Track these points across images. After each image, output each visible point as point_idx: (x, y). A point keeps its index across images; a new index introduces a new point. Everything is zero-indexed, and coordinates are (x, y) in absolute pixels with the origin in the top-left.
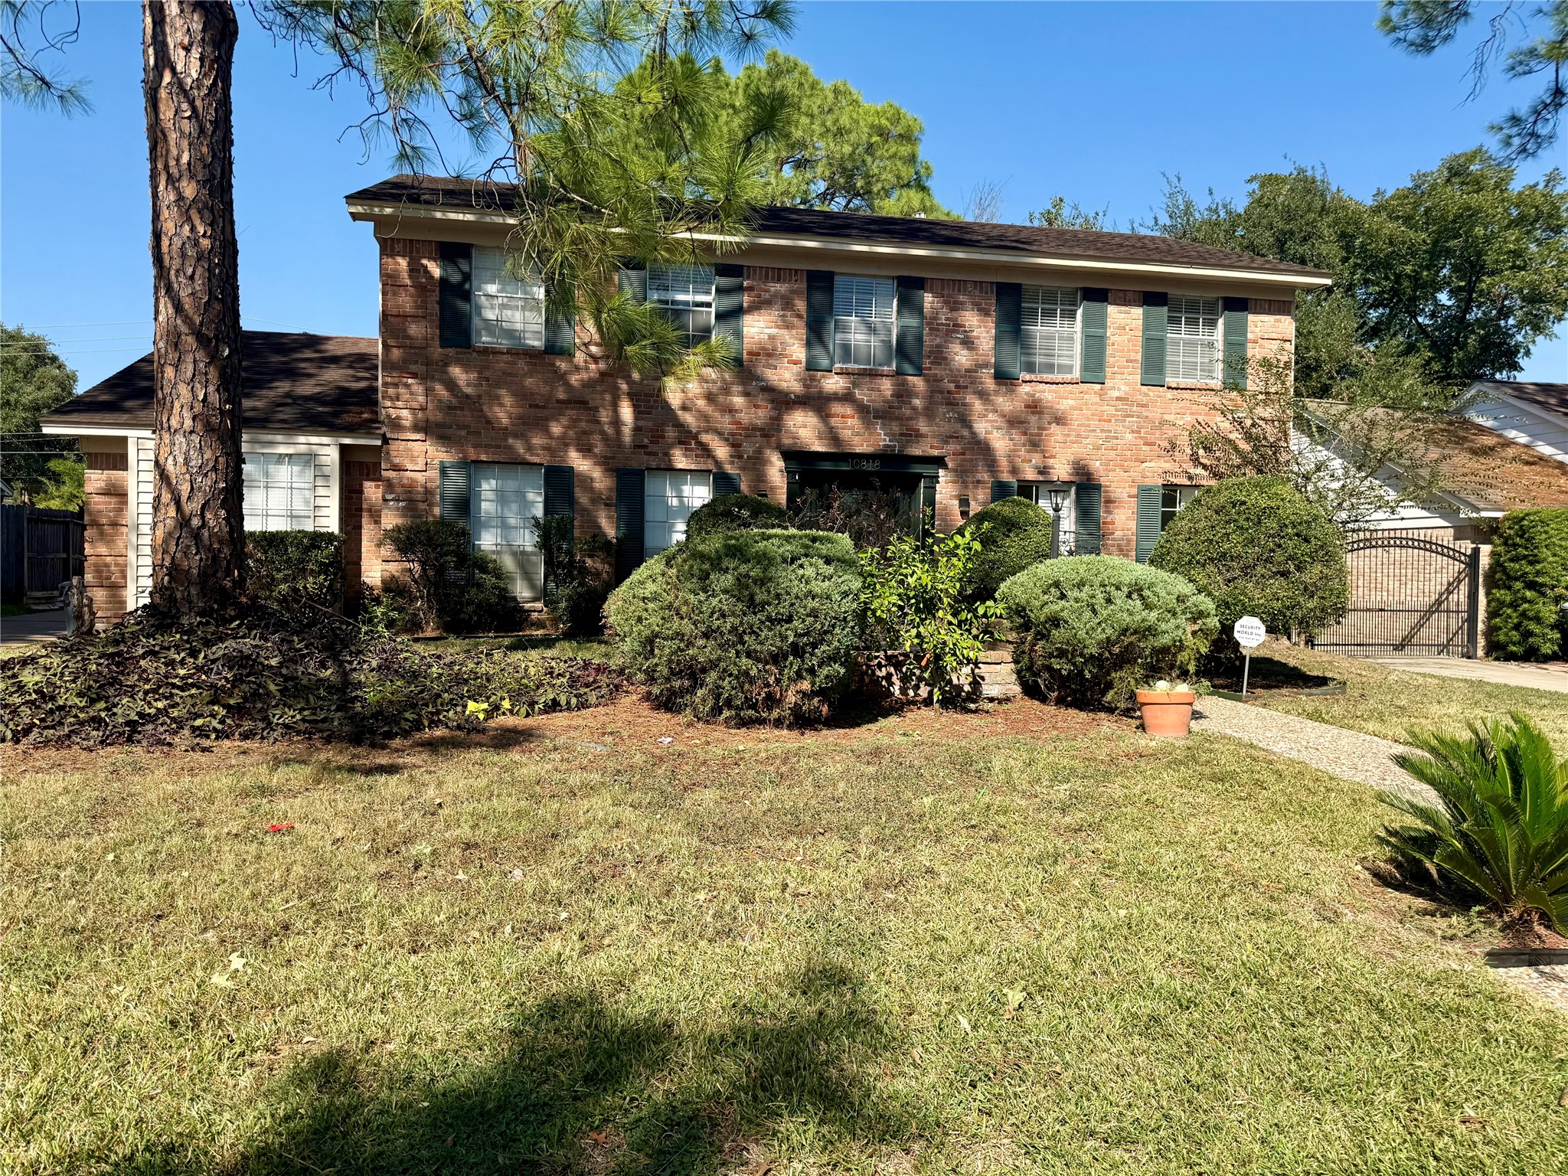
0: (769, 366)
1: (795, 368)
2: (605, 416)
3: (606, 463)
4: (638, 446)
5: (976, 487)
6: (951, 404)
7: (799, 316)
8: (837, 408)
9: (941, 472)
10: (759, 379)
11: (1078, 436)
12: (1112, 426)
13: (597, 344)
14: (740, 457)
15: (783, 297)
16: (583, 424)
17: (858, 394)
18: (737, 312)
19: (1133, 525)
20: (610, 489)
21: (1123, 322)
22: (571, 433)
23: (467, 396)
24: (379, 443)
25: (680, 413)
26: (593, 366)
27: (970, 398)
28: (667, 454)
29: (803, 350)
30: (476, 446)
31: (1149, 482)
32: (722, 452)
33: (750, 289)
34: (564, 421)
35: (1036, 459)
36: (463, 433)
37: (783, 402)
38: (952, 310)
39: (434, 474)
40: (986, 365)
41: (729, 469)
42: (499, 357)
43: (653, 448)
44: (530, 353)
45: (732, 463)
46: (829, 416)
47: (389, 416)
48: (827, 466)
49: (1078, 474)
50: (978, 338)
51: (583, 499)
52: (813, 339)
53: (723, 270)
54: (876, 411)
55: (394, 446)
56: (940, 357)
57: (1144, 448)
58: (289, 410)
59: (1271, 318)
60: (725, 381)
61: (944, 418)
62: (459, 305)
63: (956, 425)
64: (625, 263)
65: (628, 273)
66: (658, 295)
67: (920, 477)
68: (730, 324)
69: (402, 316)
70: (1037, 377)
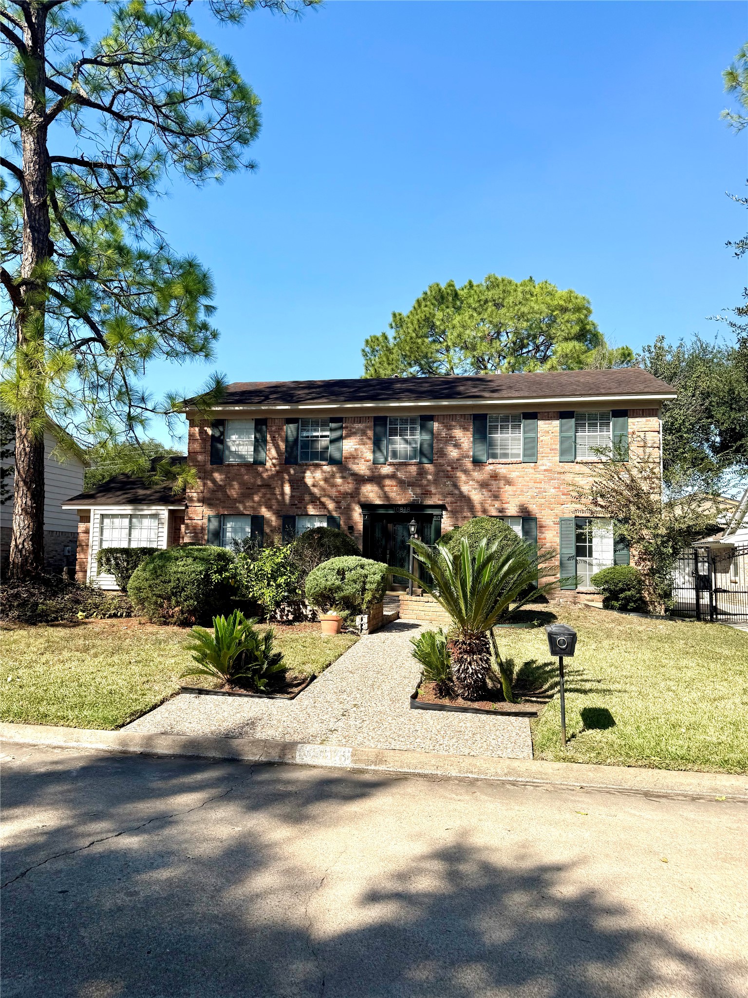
0: (354, 463)
1: (368, 463)
2: (277, 491)
3: (277, 513)
4: (292, 505)
5: (464, 520)
6: (449, 477)
7: (369, 438)
8: (388, 482)
9: (444, 513)
10: (349, 470)
11: (522, 491)
12: (542, 485)
13: (276, 459)
14: (340, 508)
15: (362, 430)
16: (268, 496)
17: (399, 474)
18: (341, 438)
19: (558, 540)
20: (280, 525)
21: (547, 429)
22: (263, 500)
23: (220, 486)
24: (184, 508)
25: (312, 488)
26: (273, 469)
27: (459, 474)
28: (305, 508)
29: (372, 455)
30: (223, 508)
31: (567, 516)
32: (331, 506)
33: (346, 427)
34: (260, 494)
35: (497, 504)
36: (218, 502)
37: (360, 480)
38: (448, 430)
39: (205, 521)
41: (335, 514)
42: (234, 467)
43: (299, 505)
44: (248, 465)
45: (336, 511)
46: (384, 486)
47: (189, 496)
48: (382, 511)
49: (522, 512)
50: (463, 443)
51: (267, 530)
52: (376, 449)
53: (333, 420)
54: (409, 482)
55: (190, 509)
56: (442, 454)
57: (562, 497)
58: (158, 494)
59: (644, 419)
60: (333, 472)
61: (445, 485)
62: (220, 446)
63: (451, 488)
64: (289, 421)
65: (291, 425)
66: (305, 434)
67: (432, 515)
68: (337, 445)
69: (196, 453)
70: (497, 461)
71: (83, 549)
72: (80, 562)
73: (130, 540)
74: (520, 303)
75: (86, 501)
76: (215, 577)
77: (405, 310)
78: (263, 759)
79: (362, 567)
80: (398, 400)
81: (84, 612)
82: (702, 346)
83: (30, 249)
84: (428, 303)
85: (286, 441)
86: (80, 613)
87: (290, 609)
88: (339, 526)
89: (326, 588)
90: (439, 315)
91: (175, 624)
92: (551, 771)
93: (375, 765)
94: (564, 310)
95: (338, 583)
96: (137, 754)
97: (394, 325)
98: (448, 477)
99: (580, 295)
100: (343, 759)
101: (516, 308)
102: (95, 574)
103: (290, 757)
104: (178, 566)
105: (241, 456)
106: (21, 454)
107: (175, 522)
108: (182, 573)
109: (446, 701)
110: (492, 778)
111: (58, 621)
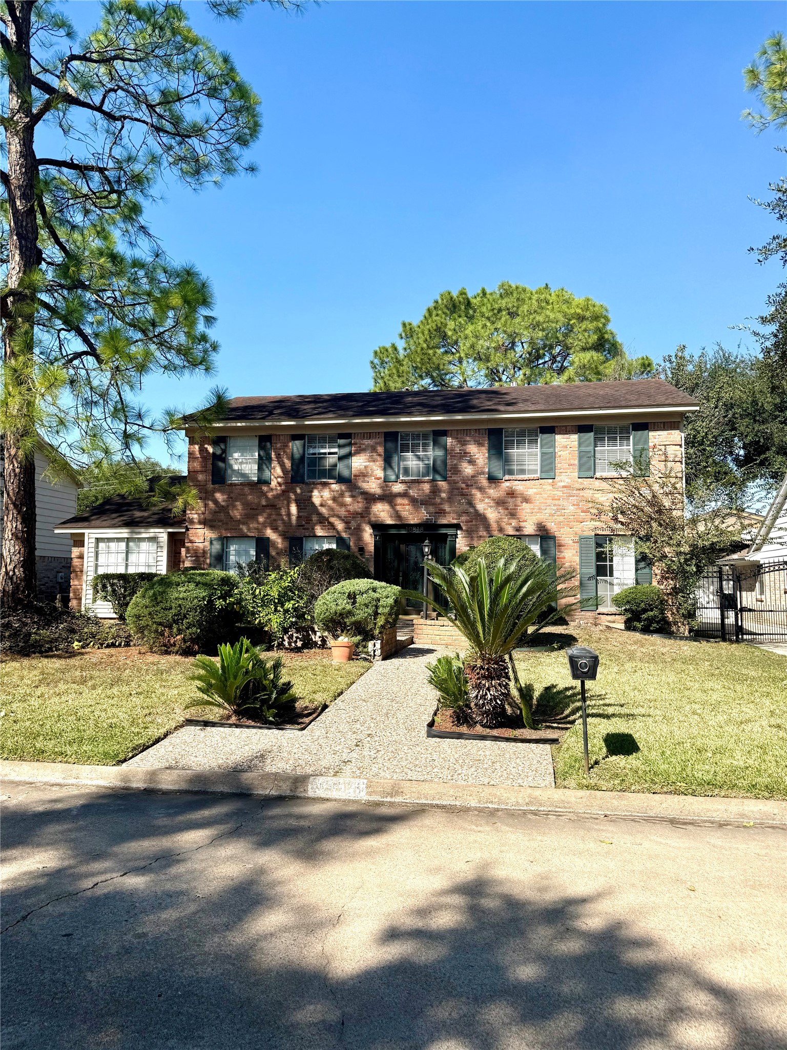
0: (364, 481)
1: (379, 481)
2: (283, 512)
3: (284, 535)
4: (299, 525)
5: (479, 540)
7: (380, 455)
8: (399, 501)
9: (459, 532)
10: (359, 488)
11: (540, 509)
12: (561, 502)
13: (281, 477)
14: (350, 528)
15: (372, 446)
16: (274, 517)
17: (411, 492)
18: (349, 455)
19: (577, 559)
20: (286, 548)
21: (566, 444)
22: (268, 521)
23: (223, 506)
24: (184, 530)
25: (319, 508)
26: (279, 488)
27: (474, 491)
28: (313, 529)
29: (382, 472)
30: (225, 530)
31: (586, 534)
32: (340, 526)
33: (355, 444)
34: (265, 515)
35: (514, 523)
36: (220, 524)
37: (370, 499)
38: (463, 445)
39: (207, 544)
40: (483, 473)
41: (344, 535)
42: (237, 487)
43: (307, 526)
44: (252, 485)
45: (345, 532)
46: (396, 505)
47: (189, 518)
48: (393, 531)
49: (540, 530)
50: (478, 459)
51: (273, 553)
52: (387, 466)
53: (341, 436)
54: (422, 501)
55: (191, 531)
56: (456, 470)
57: (582, 514)
58: (156, 516)
59: (665, 433)
60: (342, 491)
61: (459, 503)
62: (221, 464)
63: (466, 507)
64: (295, 438)
65: (296, 442)
66: (312, 451)
67: (446, 535)
68: (345, 462)
69: (196, 472)
70: (514, 477)
71: (77, 575)
72: (74, 589)
73: (127, 565)
74: (535, 311)
75: (80, 524)
76: (219, 603)
77: (416, 320)
78: (274, 793)
79: (374, 590)
80: (410, 414)
81: (80, 642)
82: (724, 355)
83: (17, 258)
84: (440, 312)
85: (292, 458)
86: (76, 643)
87: (298, 635)
88: (348, 548)
89: (336, 613)
90: (451, 324)
91: (177, 653)
92: (574, 799)
93: (391, 797)
94: (582, 319)
95: (349, 607)
96: (140, 791)
97: (403, 335)
98: (463, 495)
99: (598, 303)
100: (358, 791)
101: (531, 317)
102: (91, 601)
103: (302, 790)
104: (180, 592)
105: (244, 475)
106: (10, 476)
107: (175, 545)
108: (184, 599)
109: (464, 729)
110: (513, 807)
111: (52, 651)
